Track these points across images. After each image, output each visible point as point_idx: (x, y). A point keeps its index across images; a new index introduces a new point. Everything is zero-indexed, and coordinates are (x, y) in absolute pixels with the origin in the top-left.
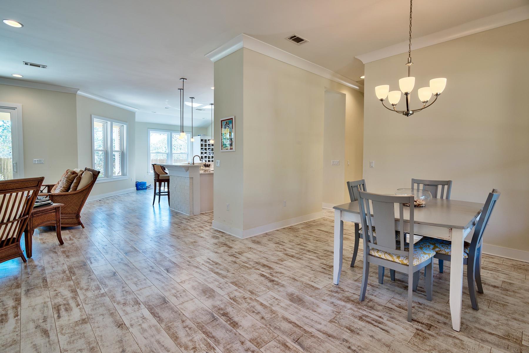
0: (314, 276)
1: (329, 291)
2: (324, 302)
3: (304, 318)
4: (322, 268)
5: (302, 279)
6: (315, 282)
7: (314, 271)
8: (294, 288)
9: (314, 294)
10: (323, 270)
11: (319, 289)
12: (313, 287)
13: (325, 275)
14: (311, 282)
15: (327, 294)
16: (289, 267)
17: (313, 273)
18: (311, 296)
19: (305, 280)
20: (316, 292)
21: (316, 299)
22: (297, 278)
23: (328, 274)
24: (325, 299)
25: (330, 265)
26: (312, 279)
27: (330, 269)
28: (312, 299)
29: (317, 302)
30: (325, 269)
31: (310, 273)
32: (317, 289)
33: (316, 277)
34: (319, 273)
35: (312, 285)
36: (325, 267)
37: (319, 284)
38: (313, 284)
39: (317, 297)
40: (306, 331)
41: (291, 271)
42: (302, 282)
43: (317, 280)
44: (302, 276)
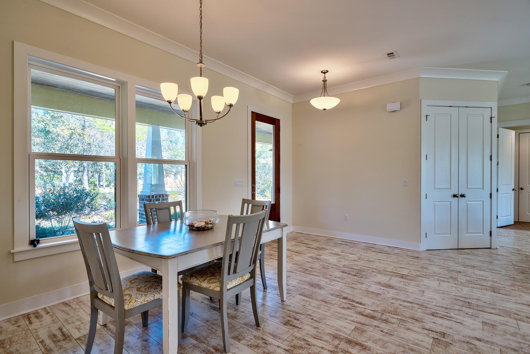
0: (307, 308)
1: (290, 293)
2: (294, 285)
3: (306, 277)
4: (298, 320)
5: (318, 302)
6: (304, 300)
7: (308, 315)
8: (321, 294)
9: (303, 290)
10: (298, 316)
11: (299, 294)
12: (305, 296)
13: (294, 309)
14: (307, 300)
15: (292, 291)
16: (340, 318)
17: (307, 311)
18: (305, 288)
19: (314, 303)
20: (301, 292)
21: (300, 287)
22: (324, 304)
23: (291, 311)
24: (293, 287)
25: (288, 327)
26: (308, 303)
27: (289, 319)
28: (303, 286)
29: (299, 285)
30: (295, 319)
31: (312, 311)
32: (301, 295)
33: (304, 306)
34: (301, 312)
35: (306, 297)
36: (295, 321)
37: (300, 299)
38: (306, 299)
39: (300, 289)
40: (303, 272)
41: (335, 312)
42: (317, 300)
43: (302, 303)
44: (319, 307)
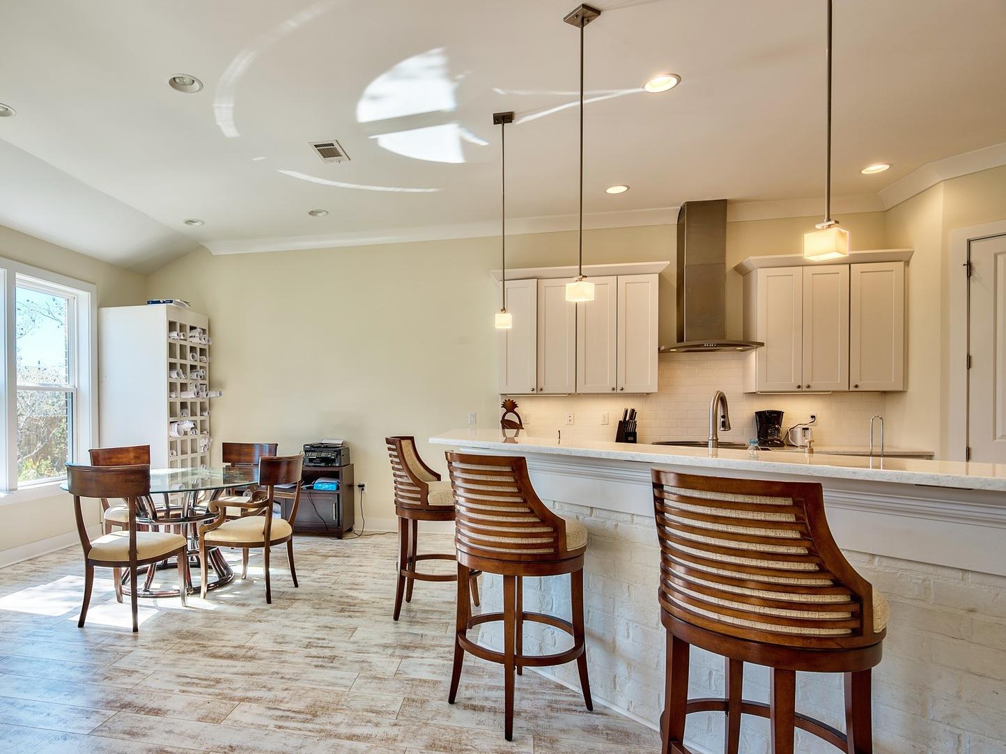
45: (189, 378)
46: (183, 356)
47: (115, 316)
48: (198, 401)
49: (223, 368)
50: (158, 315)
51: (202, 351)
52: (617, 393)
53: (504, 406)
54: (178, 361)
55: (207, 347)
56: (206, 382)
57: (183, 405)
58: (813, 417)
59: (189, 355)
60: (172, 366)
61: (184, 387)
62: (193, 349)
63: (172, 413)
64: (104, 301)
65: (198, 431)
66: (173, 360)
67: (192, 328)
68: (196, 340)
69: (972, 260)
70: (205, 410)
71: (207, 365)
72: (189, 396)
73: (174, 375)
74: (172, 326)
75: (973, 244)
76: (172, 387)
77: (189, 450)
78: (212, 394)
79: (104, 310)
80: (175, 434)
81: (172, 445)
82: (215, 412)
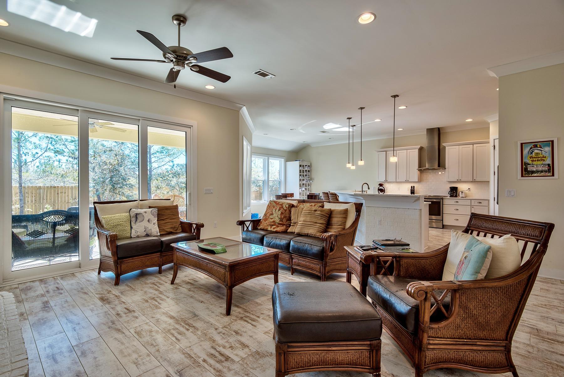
45: (305, 178)
46: (303, 172)
47: (289, 164)
48: (307, 183)
49: (314, 175)
50: (297, 163)
51: (309, 171)
52: (407, 182)
53: (379, 185)
54: (302, 174)
55: (310, 170)
56: (310, 178)
57: (303, 184)
58: (469, 189)
59: (305, 172)
60: (300, 175)
61: (303, 180)
62: (306, 171)
63: (300, 186)
64: (287, 161)
65: (307, 190)
66: (301, 174)
67: (306, 166)
68: (306, 169)
69: (495, 145)
70: (309, 185)
71: (310, 174)
72: (304, 182)
73: (301, 177)
74: (300, 166)
75: (495, 140)
76: (300, 180)
77: (305, 195)
78: (311, 182)
79: (287, 162)
80: (301, 191)
81: (300, 194)
82: (312, 186)
